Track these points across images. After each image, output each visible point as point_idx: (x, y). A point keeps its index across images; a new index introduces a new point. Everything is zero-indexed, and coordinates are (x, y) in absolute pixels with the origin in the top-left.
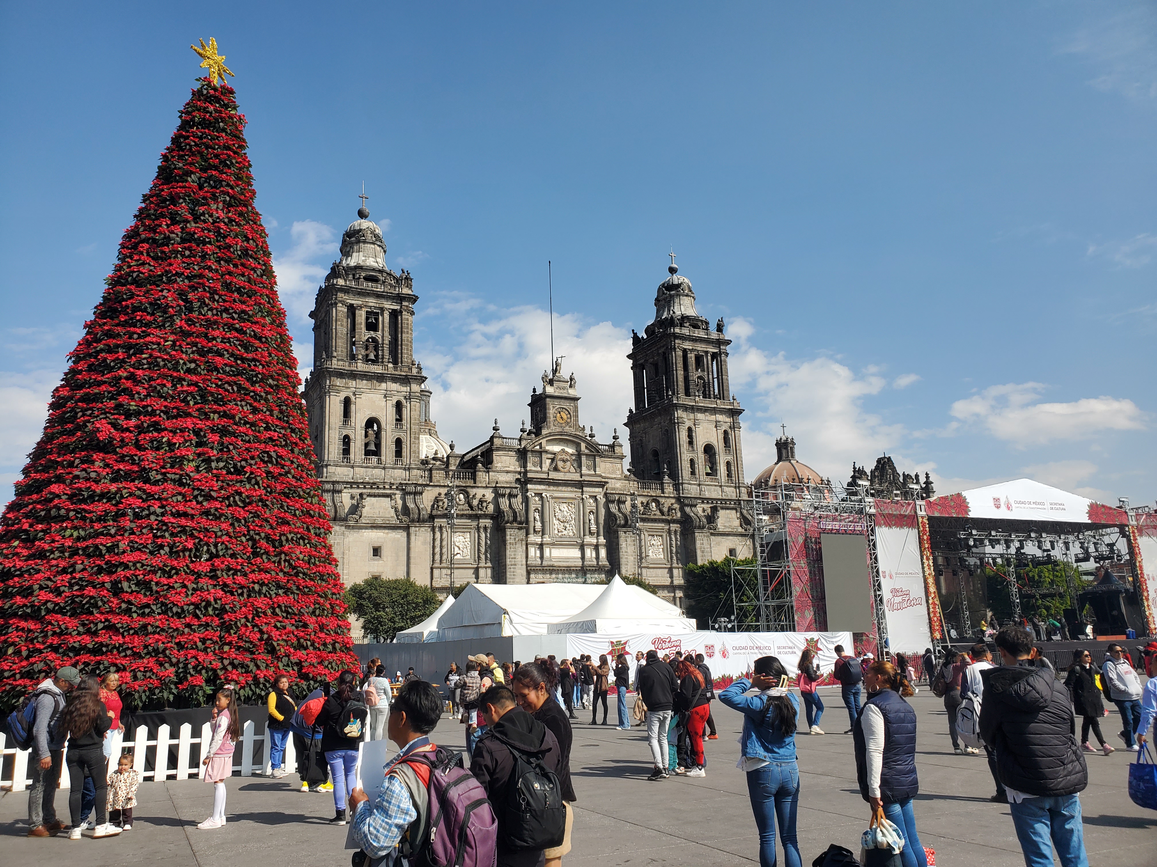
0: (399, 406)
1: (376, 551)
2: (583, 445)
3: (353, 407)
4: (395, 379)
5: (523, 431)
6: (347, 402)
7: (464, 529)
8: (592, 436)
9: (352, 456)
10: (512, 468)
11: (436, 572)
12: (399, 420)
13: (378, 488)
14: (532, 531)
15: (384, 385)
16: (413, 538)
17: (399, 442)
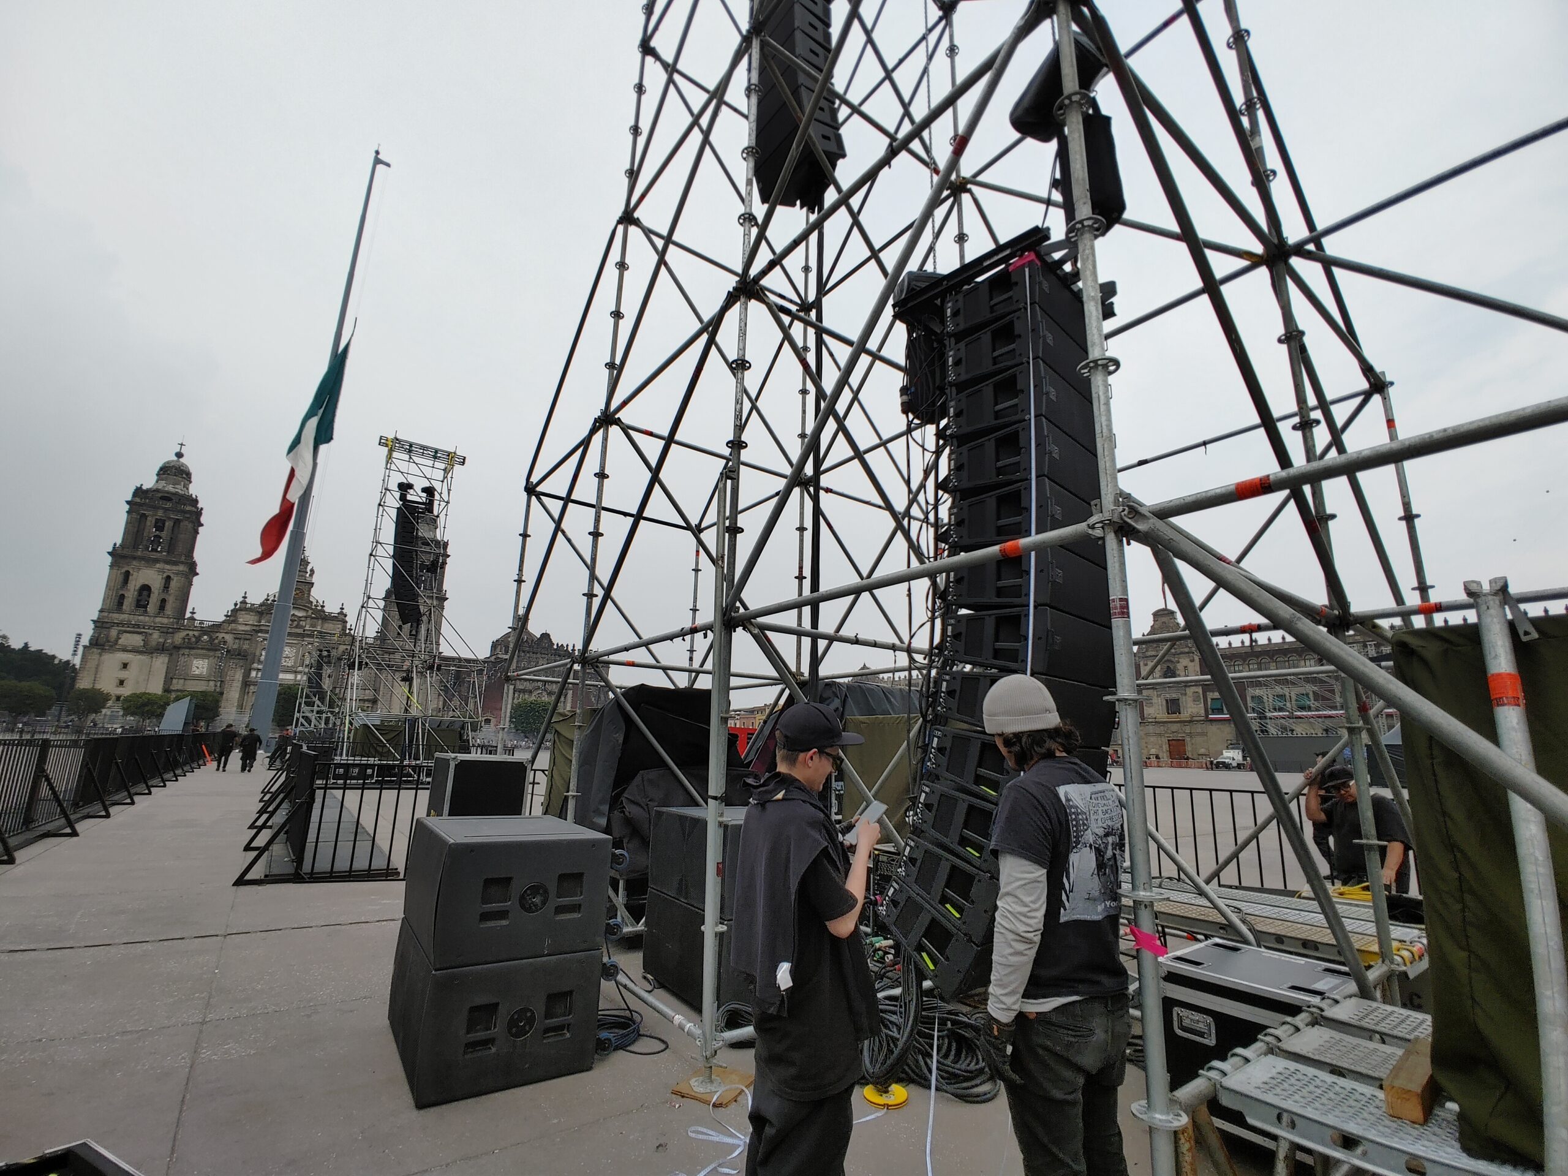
0: (168, 579)
1: (125, 666)
2: (310, 612)
3: (130, 577)
4: (167, 562)
5: (267, 600)
6: (127, 574)
7: (203, 657)
8: (323, 606)
9: (124, 607)
10: (251, 622)
11: (174, 681)
12: (166, 587)
13: (139, 628)
14: (256, 661)
15: (158, 565)
16: (154, 659)
17: (163, 601)
